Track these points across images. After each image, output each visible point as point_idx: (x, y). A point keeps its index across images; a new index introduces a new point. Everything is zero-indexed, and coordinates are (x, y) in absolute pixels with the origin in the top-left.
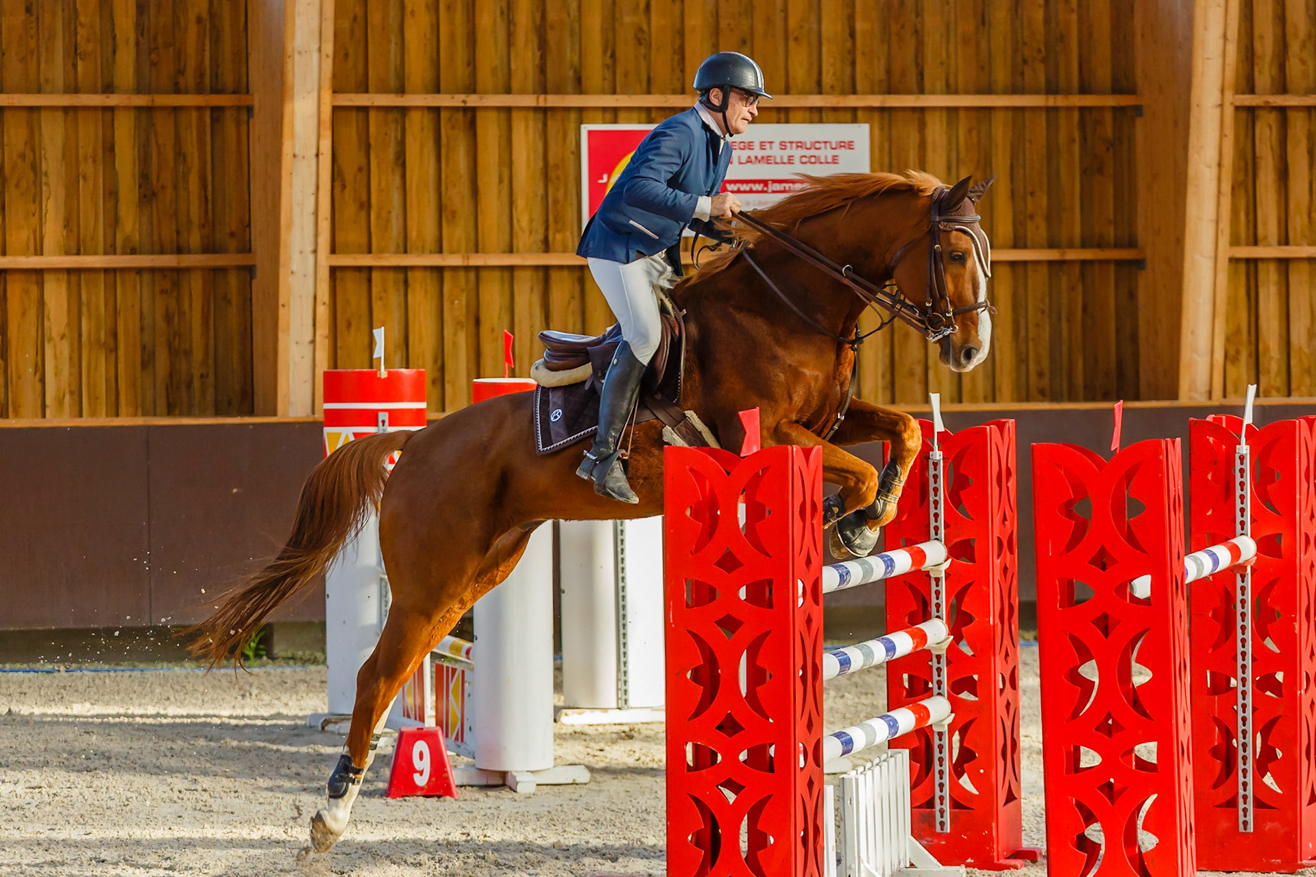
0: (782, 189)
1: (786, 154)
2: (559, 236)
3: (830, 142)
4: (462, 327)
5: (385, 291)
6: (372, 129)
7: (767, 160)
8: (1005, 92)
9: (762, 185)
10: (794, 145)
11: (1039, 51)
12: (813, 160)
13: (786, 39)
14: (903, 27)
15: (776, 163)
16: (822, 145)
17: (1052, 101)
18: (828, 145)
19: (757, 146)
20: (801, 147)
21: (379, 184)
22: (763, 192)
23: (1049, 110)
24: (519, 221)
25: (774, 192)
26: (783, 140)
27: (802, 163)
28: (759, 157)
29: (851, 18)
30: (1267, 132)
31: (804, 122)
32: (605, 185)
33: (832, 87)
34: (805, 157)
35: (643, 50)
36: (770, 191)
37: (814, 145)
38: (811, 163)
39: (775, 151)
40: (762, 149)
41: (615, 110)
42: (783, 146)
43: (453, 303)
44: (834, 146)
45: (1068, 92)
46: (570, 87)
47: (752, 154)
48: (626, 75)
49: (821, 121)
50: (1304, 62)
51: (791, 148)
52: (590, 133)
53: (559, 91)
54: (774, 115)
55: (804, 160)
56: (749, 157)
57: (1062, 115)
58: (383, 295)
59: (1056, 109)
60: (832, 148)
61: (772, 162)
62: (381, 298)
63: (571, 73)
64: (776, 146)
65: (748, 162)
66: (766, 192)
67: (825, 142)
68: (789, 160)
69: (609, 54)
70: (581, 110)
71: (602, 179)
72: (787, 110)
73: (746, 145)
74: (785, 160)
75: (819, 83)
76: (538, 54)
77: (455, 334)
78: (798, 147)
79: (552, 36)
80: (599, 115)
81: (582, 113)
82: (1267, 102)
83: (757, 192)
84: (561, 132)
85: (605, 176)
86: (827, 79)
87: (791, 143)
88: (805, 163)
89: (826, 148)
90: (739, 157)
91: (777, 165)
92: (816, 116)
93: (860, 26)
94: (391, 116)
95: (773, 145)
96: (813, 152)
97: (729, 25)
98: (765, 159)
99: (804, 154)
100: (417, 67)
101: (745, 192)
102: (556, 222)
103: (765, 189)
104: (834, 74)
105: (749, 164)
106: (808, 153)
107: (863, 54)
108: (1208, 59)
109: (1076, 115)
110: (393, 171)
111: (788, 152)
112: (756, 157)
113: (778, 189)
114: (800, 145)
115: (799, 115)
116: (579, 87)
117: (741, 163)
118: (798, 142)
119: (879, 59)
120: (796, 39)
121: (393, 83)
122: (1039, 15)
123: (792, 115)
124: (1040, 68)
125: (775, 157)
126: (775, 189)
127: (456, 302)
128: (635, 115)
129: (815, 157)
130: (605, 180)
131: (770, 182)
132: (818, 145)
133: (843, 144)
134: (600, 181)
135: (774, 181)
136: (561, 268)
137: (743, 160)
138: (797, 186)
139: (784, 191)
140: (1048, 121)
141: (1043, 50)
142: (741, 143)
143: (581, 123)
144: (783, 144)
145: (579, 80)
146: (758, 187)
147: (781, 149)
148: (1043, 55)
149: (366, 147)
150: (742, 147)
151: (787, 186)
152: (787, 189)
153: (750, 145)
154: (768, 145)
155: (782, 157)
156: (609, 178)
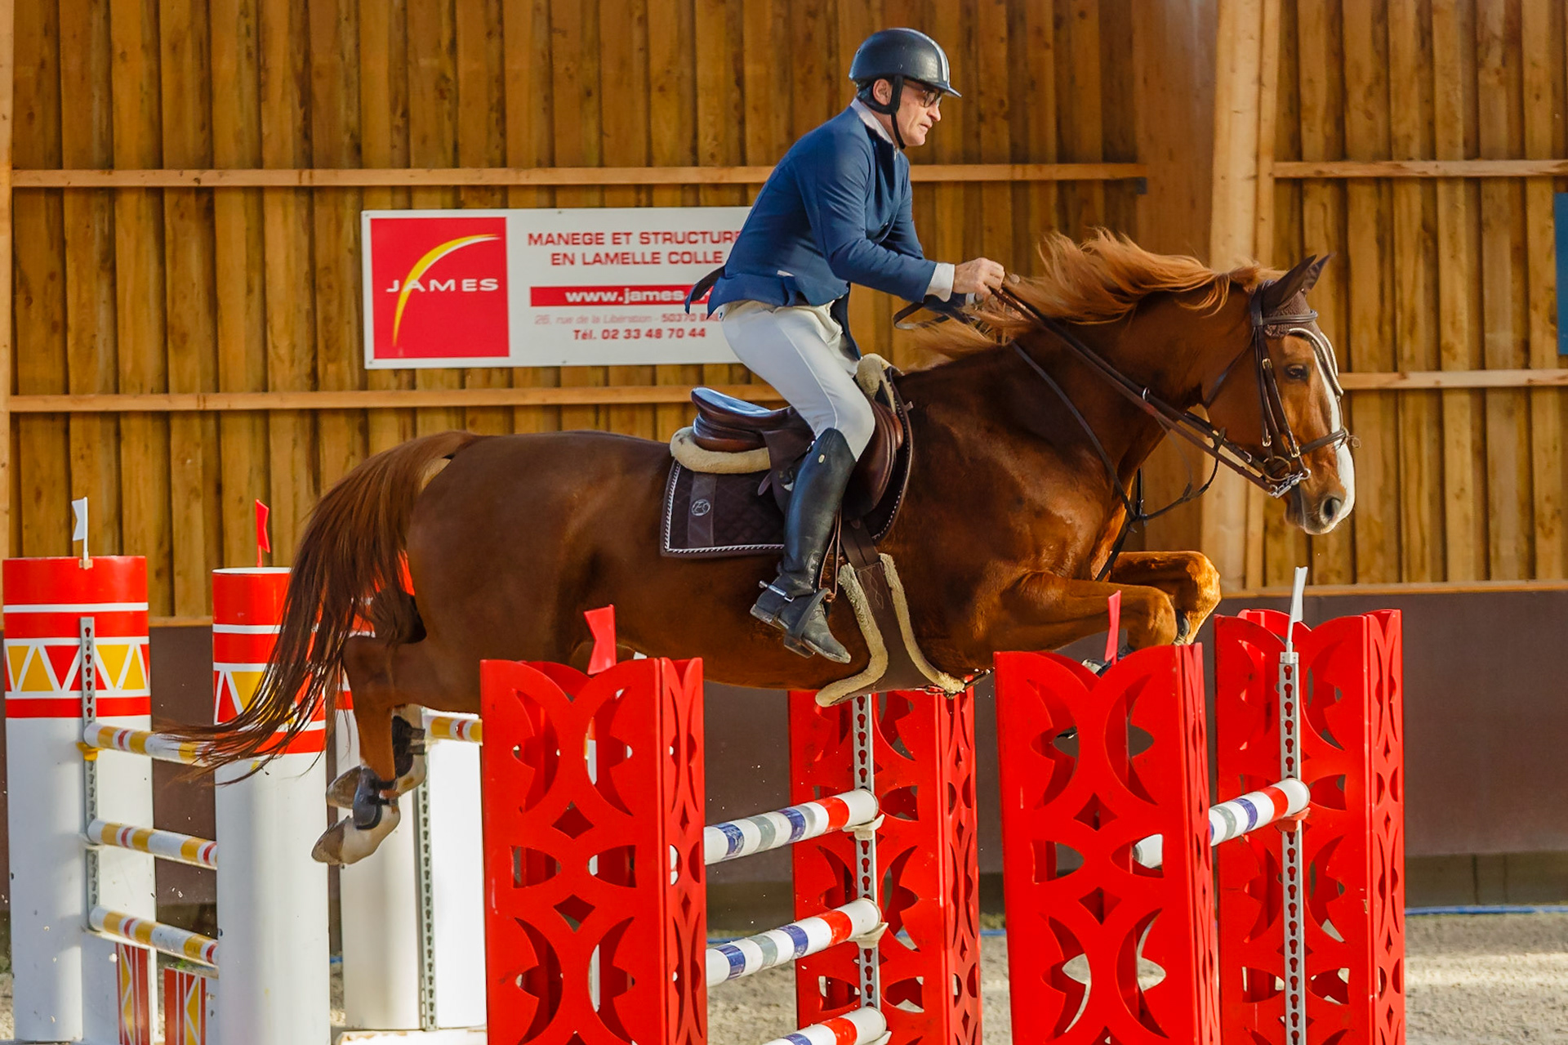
0: (645, 299)
1: (649, 249)
2: (332, 368)
3: (711, 234)
4: (198, 496)
5: (89, 447)
6: (69, 220)
7: (623, 259)
8: (955, 161)
9: (615, 294)
10: (660, 237)
11: (1002, 103)
12: (687, 258)
13: (648, 89)
14: (810, 71)
15: (635, 263)
16: (700, 237)
17: (1019, 173)
18: (708, 236)
19: (608, 239)
20: (669, 239)
21: (79, 296)
22: (616, 303)
23: (1015, 185)
24: (275, 347)
25: (632, 303)
26: (644, 230)
27: (672, 262)
28: (612, 255)
29: (738, 60)
30: (1320, 212)
31: (673, 205)
32: (397, 295)
33: (713, 156)
34: (676, 253)
35: (447, 105)
36: (627, 302)
37: (688, 238)
38: (684, 262)
39: (634, 247)
40: (615, 243)
41: (409, 190)
42: (645, 238)
43: (184, 462)
44: (716, 238)
45: (1042, 160)
46: (345, 159)
47: (602, 250)
48: (424, 141)
49: (697, 204)
50: (1370, 116)
51: (656, 242)
52: (375, 223)
53: (330, 164)
54: (632, 195)
55: (674, 258)
56: (597, 255)
57: (1034, 192)
58: (85, 452)
59: (1025, 184)
60: (714, 242)
61: (630, 260)
62: (82, 457)
63: (346, 139)
64: (635, 239)
65: (595, 261)
66: (621, 303)
67: (704, 233)
68: (654, 258)
69: (399, 112)
70: (361, 190)
71: (392, 287)
72: (650, 188)
73: (594, 238)
74: (648, 258)
75: (694, 150)
76: (300, 113)
77: (188, 506)
78: (665, 240)
79: (319, 88)
80: (387, 197)
81: (363, 195)
82: (1320, 172)
83: (609, 303)
84: (334, 222)
85: (396, 283)
86: (706, 144)
87: (656, 234)
88: (676, 262)
89: (704, 241)
90: (584, 256)
91: (637, 266)
92: (690, 196)
93: (750, 70)
94: (95, 201)
95: (630, 237)
96: (686, 247)
97: (567, 69)
98: (620, 256)
99: (673, 250)
100: (131, 133)
101: (592, 303)
102: (327, 347)
103: (621, 299)
104: (715, 138)
105: (598, 264)
106: (680, 248)
107: (755, 109)
108: (1236, 112)
109: (1053, 192)
110: (98, 276)
111: (652, 247)
112: (607, 255)
113: (639, 299)
114: (668, 237)
115: (667, 195)
116: (359, 158)
117: (585, 263)
118: (666, 233)
119: (777, 117)
120: (661, 89)
121: (97, 154)
122: (1002, 52)
123: (656, 195)
124: (1003, 127)
125: (634, 255)
126: (633, 300)
127: (189, 461)
128: (437, 197)
129: (689, 253)
130: (396, 289)
131: (627, 290)
132: (693, 238)
133: (728, 236)
134: (389, 290)
135: (633, 288)
136: (335, 412)
137: (589, 259)
138: (666, 295)
139: (647, 302)
140: (1014, 200)
141: (1006, 102)
142: (585, 234)
143: (362, 209)
144: (645, 236)
145: (358, 149)
146: (611, 297)
147: (642, 243)
148: (1006, 108)
149: (60, 245)
150: (588, 241)
151: (651, 294)
152: (651, 299)
153: (597, 239)
154: (624, 238)
155: (643, 254)
156: (401, 285)
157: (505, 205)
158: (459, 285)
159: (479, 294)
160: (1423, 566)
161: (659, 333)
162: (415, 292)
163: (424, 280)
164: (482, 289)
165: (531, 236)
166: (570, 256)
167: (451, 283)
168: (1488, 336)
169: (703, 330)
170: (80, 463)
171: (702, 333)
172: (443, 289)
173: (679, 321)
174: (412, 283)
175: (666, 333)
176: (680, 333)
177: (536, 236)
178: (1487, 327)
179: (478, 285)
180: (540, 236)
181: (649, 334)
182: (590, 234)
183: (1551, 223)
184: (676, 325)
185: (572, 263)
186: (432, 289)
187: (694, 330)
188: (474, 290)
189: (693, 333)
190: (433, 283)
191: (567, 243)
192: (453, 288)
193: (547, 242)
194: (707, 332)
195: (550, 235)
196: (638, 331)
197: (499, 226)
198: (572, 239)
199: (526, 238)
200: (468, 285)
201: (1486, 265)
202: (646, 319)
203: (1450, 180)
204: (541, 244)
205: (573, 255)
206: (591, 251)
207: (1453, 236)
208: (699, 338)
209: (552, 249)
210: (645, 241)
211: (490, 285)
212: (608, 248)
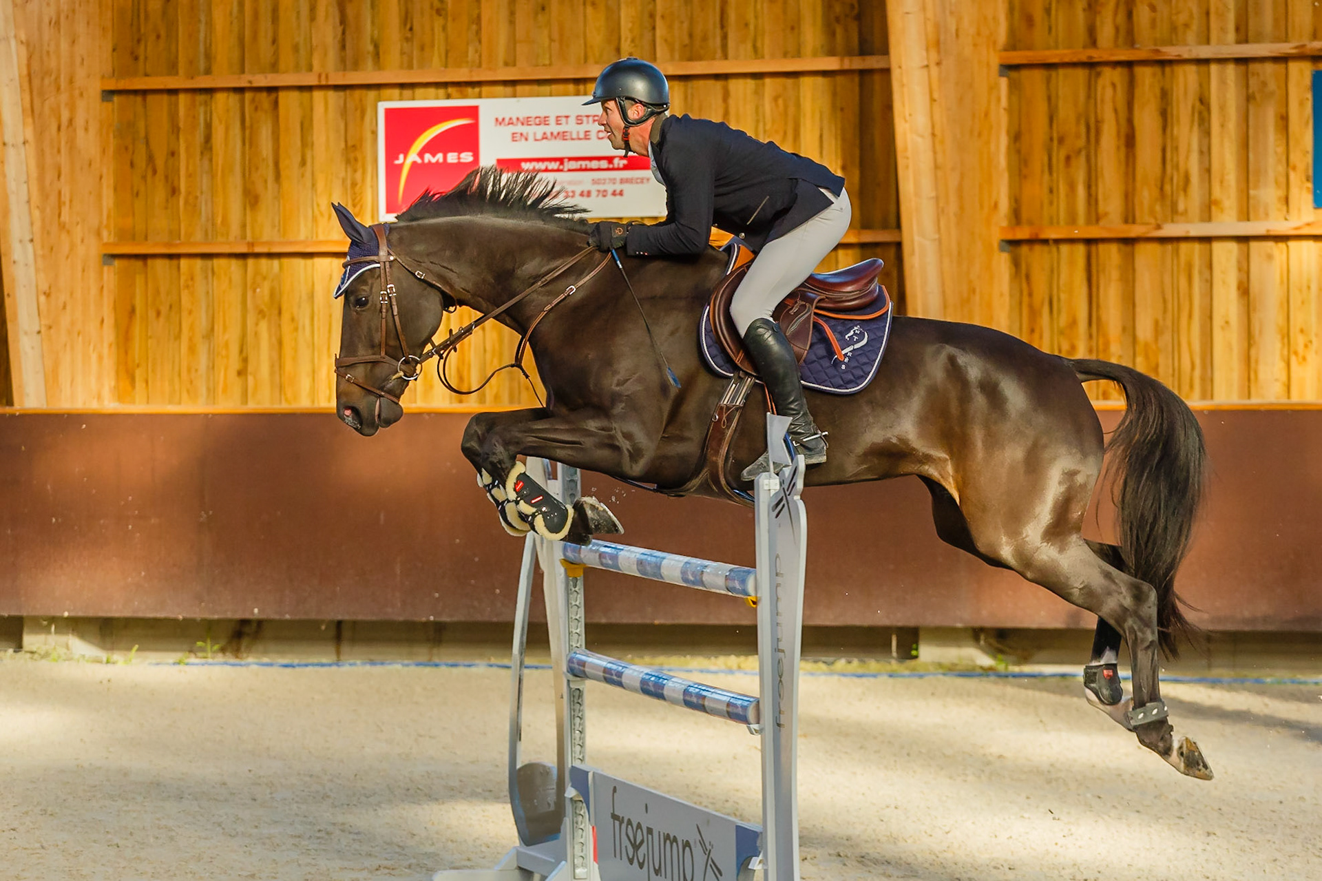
0: (579, 167)
1: (582, 128)
4: (264, 317)
5: (192, 279)
6: (182, 111)
7: (563, 136)
8: (815, 54)
9: (558, 163)
10: (591, 119)
11: (852, 6)
13: (584, 3)
15: (572, 139)
19: (552, 121)
21: (187, 168)
22: (558, 170)
23: (862, 72)
24: (318, 205)
25: (569, 170)
26: (580, 114)
27: (599, 138)
28: (555, 133)
30: (1109, 92)
32: (401, 166)
35: (439, 22)
36: (566, 169)
39: (571, 127)
40: (558, 124)
41: (412, 86)
42: (579, 120)
43: (254, 291)
46: (369, 63)
47: (548, 129)
51: (588, 122)
52: (389, 112)
53: (358, 66)
54: (571, 87)
56: (545, 134)
57: (877, 79)
58: (190, 283)
61: (568, 137)
62: (187, 287)
63: (370, 48)
64: (572, 120)
65: (543, 138)
66: (562, 171)
68: (586, 135)
69: (408, 27)
70: (378, 86)
71: (398, 160)
73: (543, 120)
74: (582, 136)
75: (618, 50)
76: (340, 29)
77: (257, 324)
79: (352, 10)
80: (397, 91)
81: (379, 90)
84: (359, 111)
85: (401, 156)
86: (626, 46)
87: (588, 116)
88: (602, 138)
90: (535, 134)
91: (573, 142)
94: (200, 98)
95: (569, 119)
98: (561, 134)
100: (224, 50)
103: (561, 167)
104: (633, 41)
105: (544, 141)
107: (663, 17)
110: (202, 153)
111: (584, 127)
112: (552, 134)
113: (574, 167)
116: (378, 63)
117: (536, 140)
118: (595, 116)
119: (681, 23)
120: (593, 3)
121: (202, 65)
124: (854, 27)
125: (571, 133)
126: (571, 167)
127: (258, 290)
128: (434, 90)
130: (401, 160)
131: (566, 160)
134: (397, 162)
135: (570, 159)
137: (539, 136)
138: (594, 164)
139: (581, 170)
140: (861, 85)
141: (856, 6)
142: (536, 118)
143: (380, 101)
144: (579, 118)
145: (377, 55)
146: (554, 165)
147: (578, 124)
148: (856, 11)
149: (175, 129)
150: (538, 123)
151: (584, 164)
152: (584, 167)
153: (544, 121)
154: (564, 120)
155: (578, 133)
156: (405, 158)
157: (480, 96)
158: (445, 158)
159: (460, 165)
160: (1191, 387)
161: (589, 194)
162: (414, 163)
163: (421, 154)
164: (462, 161)
165: (497, 120)
166: (525, 134)
167: (440, 157)
168: (1252, 192)
169: (621, 191)
170: (186, 291)
171: (621, 193)
172: (434, 160)
173: (604, 183)
174: (413, 156)
175: (594, 194)
176: (604, 194)
177: (500, 119)
178: (1251, 185)
179: (459, 158)
180: (503, 119)
181: (582, 194)
182: (539, 117)
183: (1309, 96)
184: (602, 187)
185: (526, 139)
186: (426, 161)
187: (615, 191)
188: (456, 161)
189: (614, 194)
190: (428, 157)
191: (523, 124)
192: (441, 160)
193: (509, 124)
194: (625, 193)
195: (511, 119)
196: (573, 192)
197: (473, 112)
198: (526, 121)
199: (494, 121)
200: (452, 158)
201: (1251, 132)
202: (580, 182)
203: (1222, 61)
204: (505, 125)
205: (527, 134)
206: (540, 130)
207: (1222, 108)
208: (618, 197)
209: (512, 129)
210: (580, 122)
211: (467, 157)
212: (553, 128)
